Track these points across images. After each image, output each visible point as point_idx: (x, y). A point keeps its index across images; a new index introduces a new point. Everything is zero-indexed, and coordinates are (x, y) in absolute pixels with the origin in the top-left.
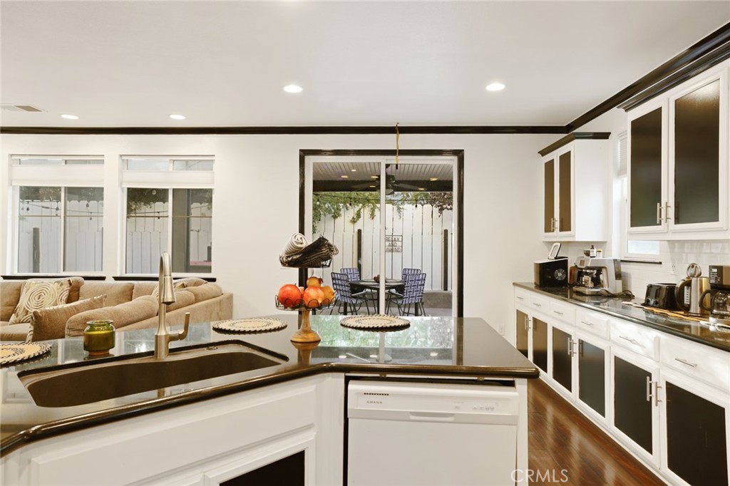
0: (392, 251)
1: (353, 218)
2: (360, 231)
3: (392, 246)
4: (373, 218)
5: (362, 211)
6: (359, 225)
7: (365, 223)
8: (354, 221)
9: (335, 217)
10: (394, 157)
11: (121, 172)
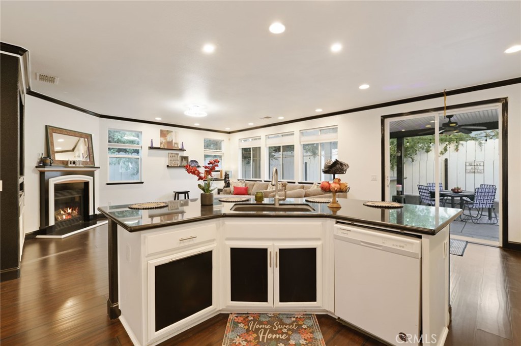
0: (475, 172)
1: (441, 152)
2: (446, 160)
3: (475, 169)
4: (457, 151)
5: (448, 146)
6: (446, 156)
7: (451, 154)
8: (442, 153)
9: (427, 151)
10: (443, 112)
11: (300, 138)
